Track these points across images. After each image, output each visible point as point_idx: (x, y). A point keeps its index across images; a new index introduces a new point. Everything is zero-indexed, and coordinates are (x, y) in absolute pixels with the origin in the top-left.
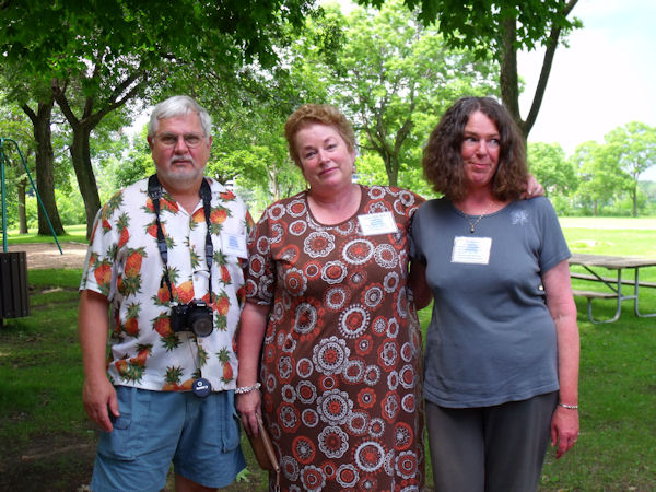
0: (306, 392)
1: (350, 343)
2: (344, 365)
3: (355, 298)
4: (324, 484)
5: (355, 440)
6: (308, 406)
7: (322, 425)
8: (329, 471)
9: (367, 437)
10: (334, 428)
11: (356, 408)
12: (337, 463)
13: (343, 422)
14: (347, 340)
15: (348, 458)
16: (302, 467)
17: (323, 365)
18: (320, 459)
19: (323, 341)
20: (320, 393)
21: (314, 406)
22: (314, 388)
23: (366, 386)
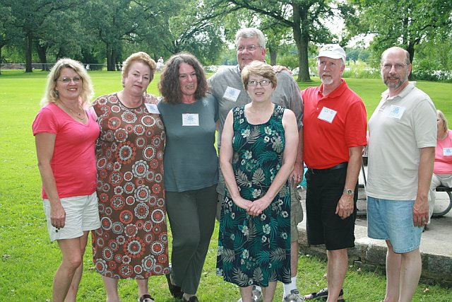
0: (129, 188)
1: (149, 163)
2: (146, 173)
3: (149, 142)
4: (137, 232)
5: (151, 209)
6: (130, 195)
7: (137, 203)
8: (140, 225)
9: (156, 207)
10: (142, 204)
11: (152, 193)
12: (144, 221)
13: (146, 201)
14: (147, 161)
15: (149, 218)
16: (125, 225)
17: (137, 174)
18: (135, 220)
19: (136, 163)
20: (136, 188)
21: (133, 194)
22: (133, 185)
23: (156, 183)
